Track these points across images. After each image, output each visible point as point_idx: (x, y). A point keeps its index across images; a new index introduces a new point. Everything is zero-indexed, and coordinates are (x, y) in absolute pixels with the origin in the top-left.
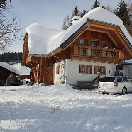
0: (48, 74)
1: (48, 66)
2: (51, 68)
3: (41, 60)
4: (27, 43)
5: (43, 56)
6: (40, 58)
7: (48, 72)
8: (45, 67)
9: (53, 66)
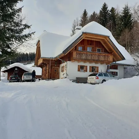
0: (55, 73)
1: (55, 66)
2: (58, 68)
3: (50, 62)
4: (39, 48)
5: (51, 59)
6: (49, 60)
7: (55, 71)
8: (53, 67)
9: (59, 66)
